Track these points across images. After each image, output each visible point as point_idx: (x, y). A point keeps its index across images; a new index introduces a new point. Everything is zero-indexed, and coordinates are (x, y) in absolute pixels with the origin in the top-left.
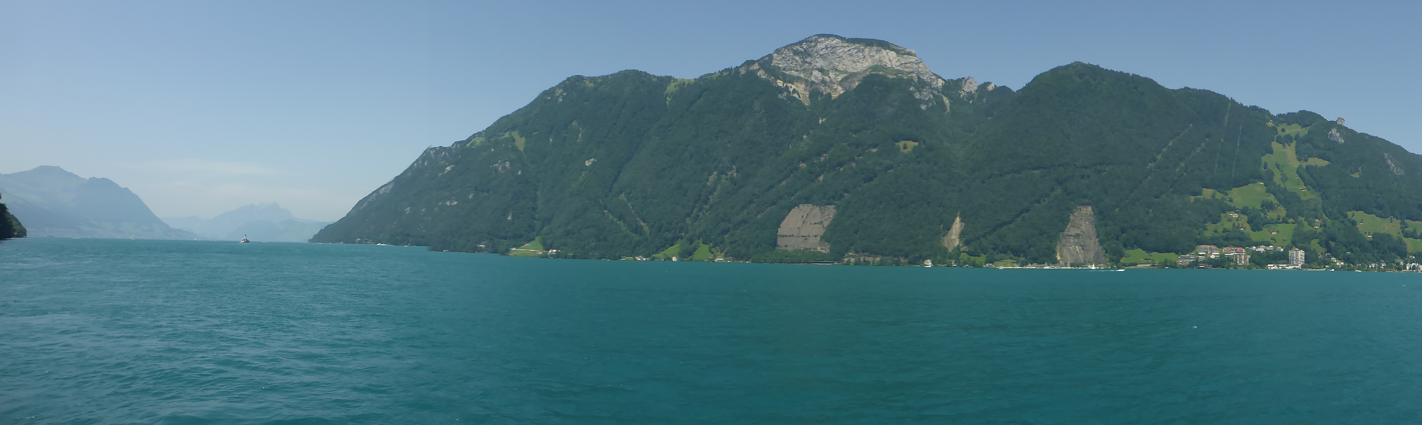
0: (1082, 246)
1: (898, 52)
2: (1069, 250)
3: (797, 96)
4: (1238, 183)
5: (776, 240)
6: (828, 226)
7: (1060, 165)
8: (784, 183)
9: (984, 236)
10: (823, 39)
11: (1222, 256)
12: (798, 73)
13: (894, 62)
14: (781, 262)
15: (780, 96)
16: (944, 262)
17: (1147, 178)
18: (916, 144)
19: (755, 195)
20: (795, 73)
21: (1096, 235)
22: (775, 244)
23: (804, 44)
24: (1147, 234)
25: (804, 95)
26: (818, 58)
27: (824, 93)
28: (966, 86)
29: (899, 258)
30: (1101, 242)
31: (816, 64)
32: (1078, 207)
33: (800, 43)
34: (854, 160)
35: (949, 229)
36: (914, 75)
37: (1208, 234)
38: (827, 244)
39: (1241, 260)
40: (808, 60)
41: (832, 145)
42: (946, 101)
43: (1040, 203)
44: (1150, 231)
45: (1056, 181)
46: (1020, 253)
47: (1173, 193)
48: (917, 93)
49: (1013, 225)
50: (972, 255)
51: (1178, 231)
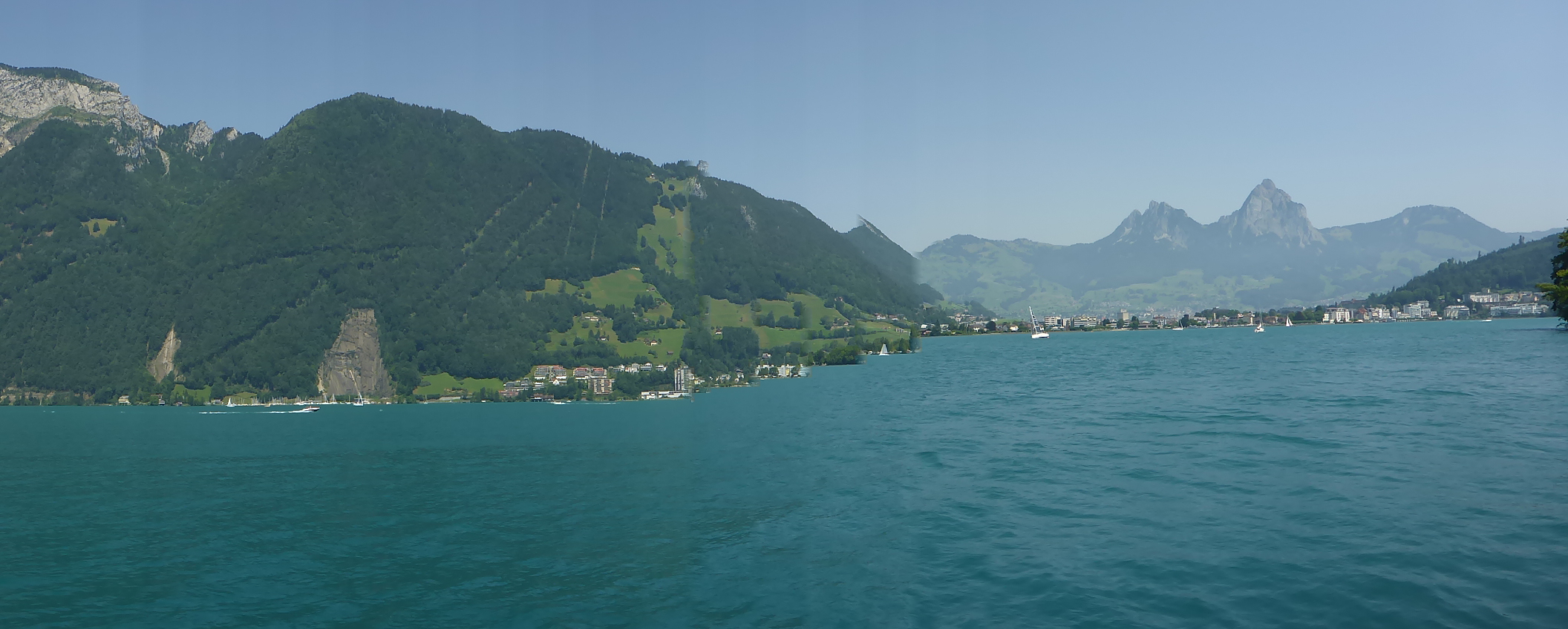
0: (359, 370)
1: (92, 86)
2: (339, 377)
4: (599, 271)
7: (326, 248)
9: (210, 358)
11: (570, 381)
13: (86, 102)
16: (148, 397)
17: (461, 265)
18: (114, 223)
21: (380, 354)
24: (458, 351)
28: (195, 135)
29: (82, 394)
30: (387, 364)
32: (353, 311)
34: (19, 250)
35: (159, 348)
36: (116, 120)
37: (551, 348)
39: (598, 386)
42: (165, 158)
43: (294, 306)
44: (461, 347)
45: (320, 272)
46: (261, 383)
47: (500, 287)
48: (121, 147)
49: (252, 341)
50: (191, 388)
51: (505, 345)
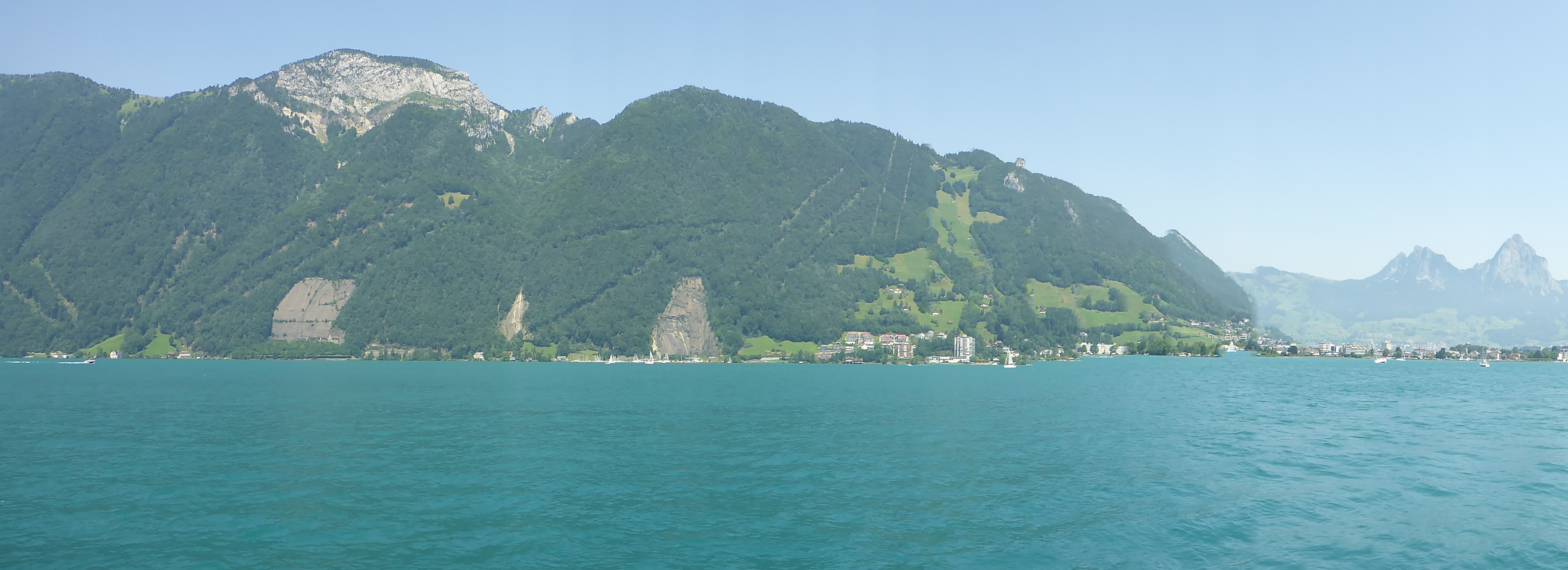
0: (688, 332)
1: (444, 75)
2: (670, 338)
3: (310, 131)
4: (902, 248)
5: (270, 328)
6: (343, 307)
7: (660, 222)
8: (285, 248)
9: (555, 319)
10: (347, 56)
11: (876, 346)
12: (313, 99)
13: (439, 88)
14: (276, 356)
15: (286, 130)
16: (500, 354)
17: (779, 240)
18: (467, 197)
19: (242, 264)
20: (308, 100)
21: (707, 318)
22: (268, 333)
23: (322, 60)
24: (776, 316)
25: (320, 130)
26: (340, 80)
27: (347, 128)
28: (537, 119)
29: (439, 350)
30: (713, 327)
31: (336, 88)
32: (683, 279)
33: (317, 59)
34: (381, 219)
35: (508, 310)
36: (467, 105)
37: (860, 316)
38: (342, 331)
39: (902, 351)
40: (327, 82)
41: (353, 198)
42: (510, 139)
43: (630, 274)
44: (780, 313)
45: (654, 244)
46: (602, 342)
47: (815, 261)
48: (471, 129)
49: (594, 304)
50: (538, 345)
51: (819, 312)
